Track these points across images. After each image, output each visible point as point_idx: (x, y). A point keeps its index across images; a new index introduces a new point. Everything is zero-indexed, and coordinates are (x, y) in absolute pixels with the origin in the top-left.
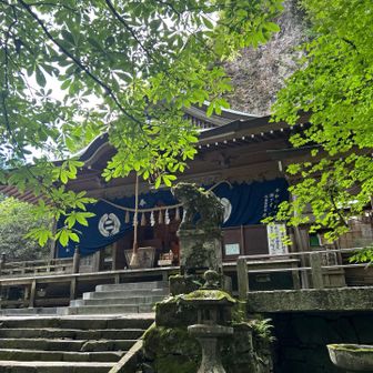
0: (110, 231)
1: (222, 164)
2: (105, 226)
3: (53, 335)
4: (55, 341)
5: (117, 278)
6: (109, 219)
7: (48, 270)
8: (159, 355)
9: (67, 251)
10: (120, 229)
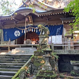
1: (47, 20)
2: (16, 34)
3: (8, 58)
4: (8, 59)
5: (20, 46)
6: (17, 32)
7: (2, 44)
8: (35, 62)
9: (6, 39)
10: (20, 35)
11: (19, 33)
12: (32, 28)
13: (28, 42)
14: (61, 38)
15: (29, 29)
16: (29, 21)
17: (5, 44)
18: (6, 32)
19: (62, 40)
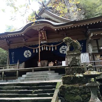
0: (28, 56)
1: (65, 35)
2: (26, 54)
5: (33, 70)
6: (27, 52)
7: (8, 68)
8: (66, 94)
9: (13, 62)
10: (31, 55)
11: (30, 53)
12: (46, 46)
13: (43, 64)
14: (88, 56)
15: (42, 48)
16: (42, 38)
17: (12, 69)
18: (13, 53)
19: (89, 59)
